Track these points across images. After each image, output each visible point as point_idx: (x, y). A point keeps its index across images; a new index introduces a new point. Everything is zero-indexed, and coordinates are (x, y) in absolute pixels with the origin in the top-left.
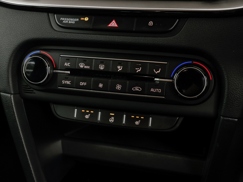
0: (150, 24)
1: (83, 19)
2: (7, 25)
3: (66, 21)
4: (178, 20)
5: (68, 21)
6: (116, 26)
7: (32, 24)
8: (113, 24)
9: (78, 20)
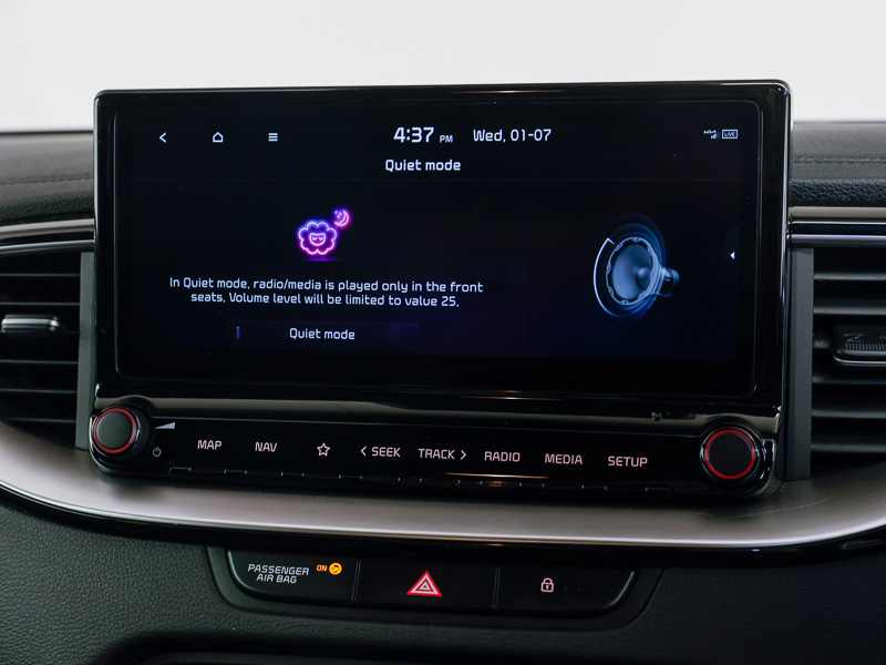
0: (545, 588)
1: (324, 568)
2: (63, 583)
3: (267, 574)
4: (632, 573)
5: (275, 576)
6: (435, 592)
7: (149, 584)
8: (425, 586)
9: (306, 571)
